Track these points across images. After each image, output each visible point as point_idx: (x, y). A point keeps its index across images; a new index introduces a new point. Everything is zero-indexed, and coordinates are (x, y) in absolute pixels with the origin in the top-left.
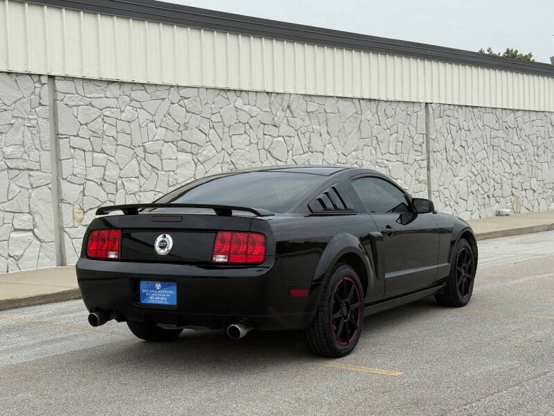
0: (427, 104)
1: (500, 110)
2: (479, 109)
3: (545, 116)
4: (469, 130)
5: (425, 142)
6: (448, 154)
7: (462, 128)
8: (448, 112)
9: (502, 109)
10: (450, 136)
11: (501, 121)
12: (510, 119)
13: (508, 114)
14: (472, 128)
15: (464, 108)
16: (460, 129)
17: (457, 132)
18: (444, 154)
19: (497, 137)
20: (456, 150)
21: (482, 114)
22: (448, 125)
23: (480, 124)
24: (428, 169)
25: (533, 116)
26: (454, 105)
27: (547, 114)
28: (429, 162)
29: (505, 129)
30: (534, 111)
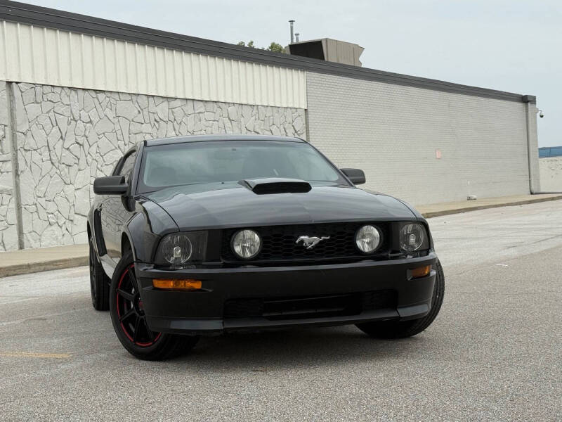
0: (9, 83)
1: (145, 98)
2: (109, 95)
3: (219, 107)
4: (91, 122)
5: (8, 135)
6: (53, 154)
7: (77, 118)
8: (50, 96)
9: (148, 96)
10: (55, 129)
11: (146, 112)
12: (162, 110)
13: (157, 103)
14: (95, 120)
15: (80, 92)
16: (74, 119)
17: (69, 123)
18: (47, 153)
19: (141, 132)
20: (68, 149)
21: (113, 101)
22: (52, 114)
23: (111, 115)
24: (17, 174)
25: (200, 107)
26: (63, 87)
27: (220, 104)
28: (16, 165)
29: (153, 122)
30: (202, 101)
